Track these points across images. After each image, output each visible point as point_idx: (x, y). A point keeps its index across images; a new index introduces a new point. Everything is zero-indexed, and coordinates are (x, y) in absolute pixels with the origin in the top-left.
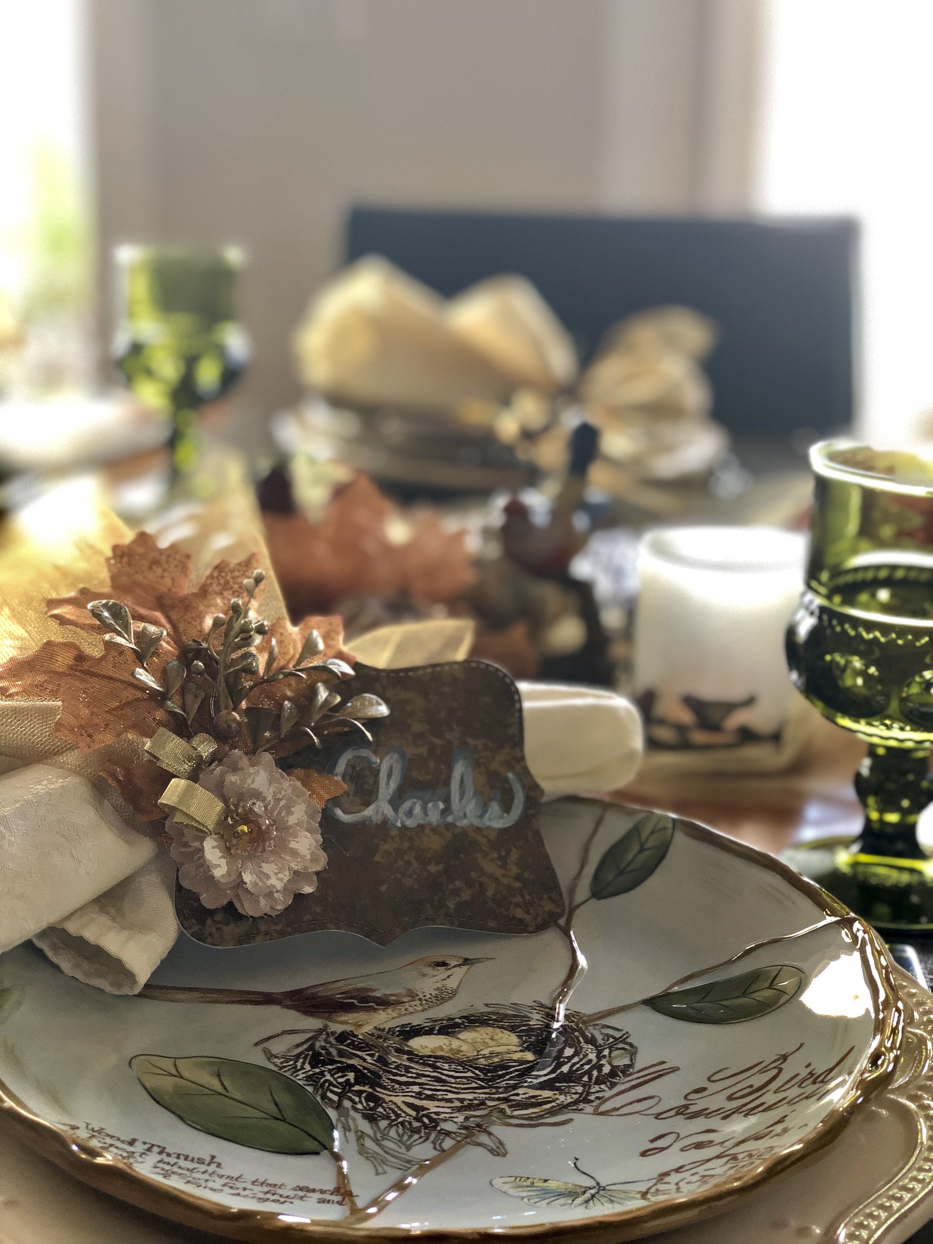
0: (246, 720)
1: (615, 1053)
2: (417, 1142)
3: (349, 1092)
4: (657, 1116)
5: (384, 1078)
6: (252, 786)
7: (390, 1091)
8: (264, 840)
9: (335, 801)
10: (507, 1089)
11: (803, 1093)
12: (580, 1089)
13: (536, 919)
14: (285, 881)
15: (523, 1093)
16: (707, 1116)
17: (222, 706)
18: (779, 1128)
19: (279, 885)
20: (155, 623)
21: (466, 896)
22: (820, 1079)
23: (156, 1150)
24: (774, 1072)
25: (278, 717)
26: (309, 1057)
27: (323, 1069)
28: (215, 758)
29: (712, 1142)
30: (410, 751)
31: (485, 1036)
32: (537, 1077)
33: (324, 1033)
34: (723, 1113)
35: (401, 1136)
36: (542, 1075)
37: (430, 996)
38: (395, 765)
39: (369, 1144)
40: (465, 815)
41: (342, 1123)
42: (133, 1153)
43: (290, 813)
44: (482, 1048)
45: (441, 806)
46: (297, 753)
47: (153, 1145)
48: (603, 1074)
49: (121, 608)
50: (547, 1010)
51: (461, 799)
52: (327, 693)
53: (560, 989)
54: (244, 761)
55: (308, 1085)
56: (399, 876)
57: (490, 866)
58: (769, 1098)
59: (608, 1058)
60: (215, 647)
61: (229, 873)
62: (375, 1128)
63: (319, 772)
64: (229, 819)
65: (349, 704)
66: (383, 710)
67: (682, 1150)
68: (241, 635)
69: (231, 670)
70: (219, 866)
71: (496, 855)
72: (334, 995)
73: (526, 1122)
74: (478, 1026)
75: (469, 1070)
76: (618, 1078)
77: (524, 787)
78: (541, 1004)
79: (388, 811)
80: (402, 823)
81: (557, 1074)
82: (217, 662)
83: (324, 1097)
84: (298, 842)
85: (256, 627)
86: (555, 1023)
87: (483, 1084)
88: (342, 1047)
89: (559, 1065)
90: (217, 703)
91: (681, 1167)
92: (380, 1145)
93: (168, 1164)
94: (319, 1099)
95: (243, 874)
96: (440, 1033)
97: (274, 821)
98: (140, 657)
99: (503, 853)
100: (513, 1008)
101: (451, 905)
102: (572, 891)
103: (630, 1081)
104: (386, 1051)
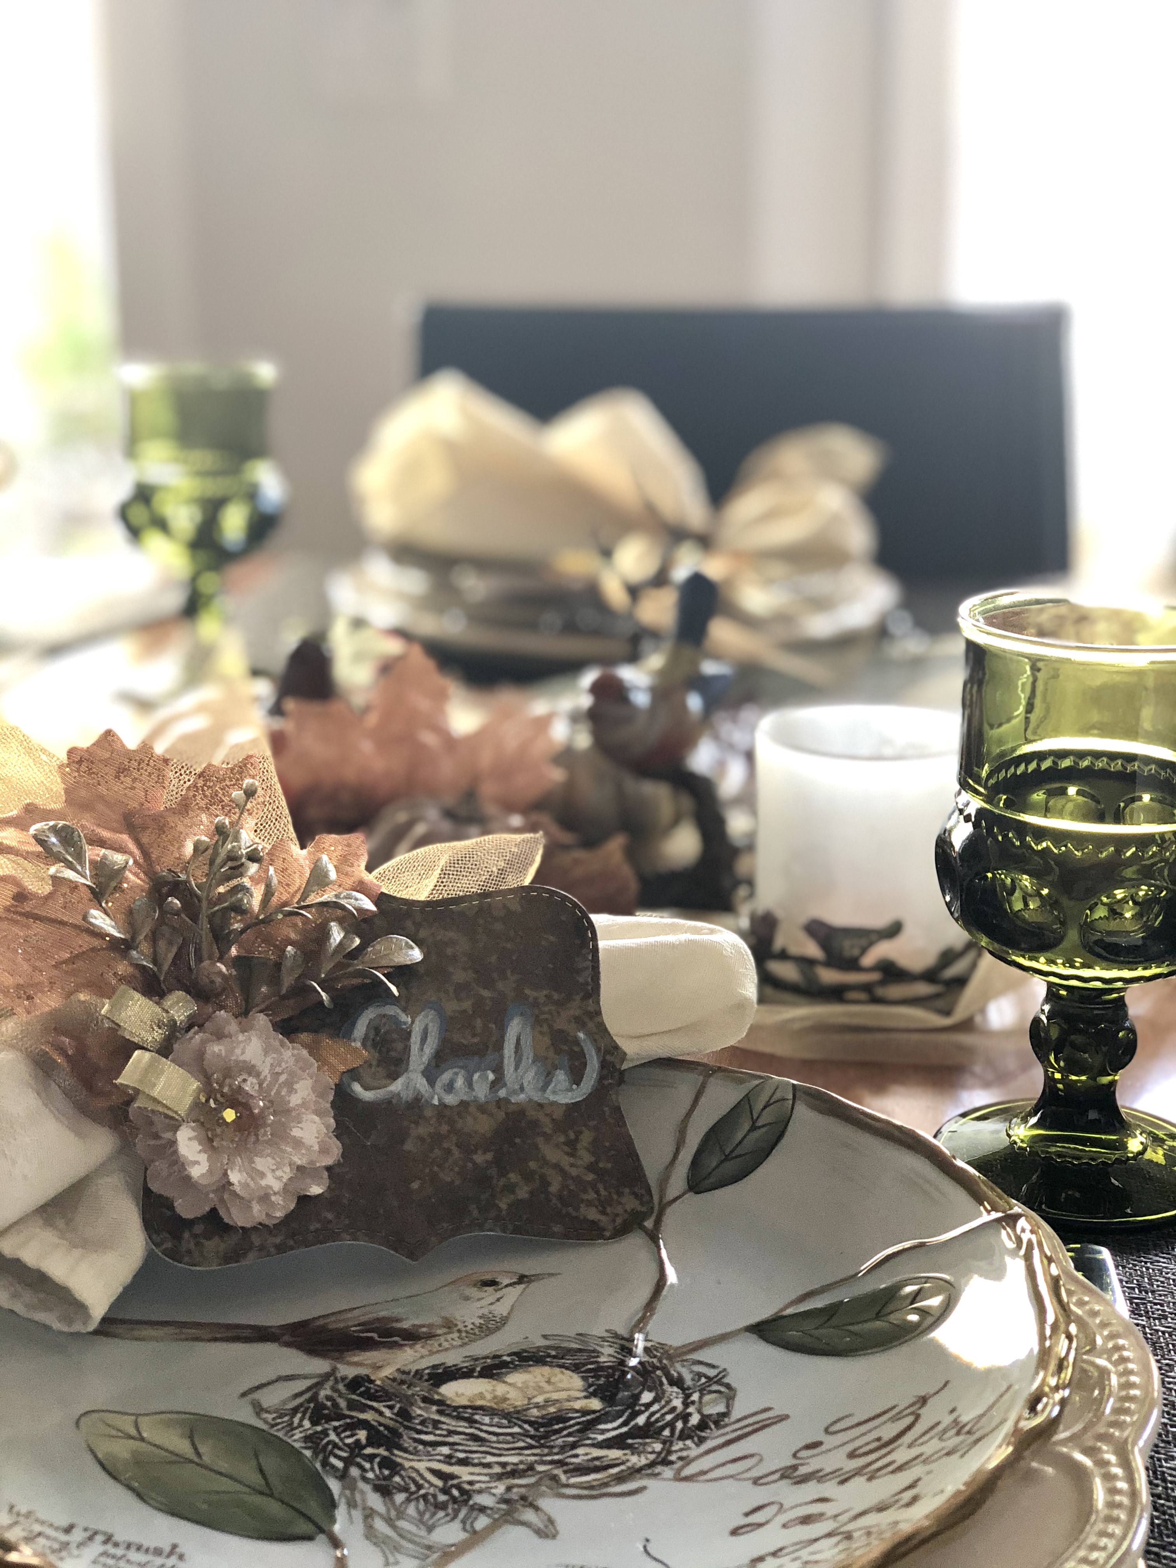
0: (234, 973)
1: (707, 1398)
2: (443, 1521)
3: (357, 1456)
4: (756, 1481)
5: (405, 1437)
6: (241, 1058)
7: (412, 1454)
8: (257, 1127)
9: (353, 1074)
10: (563, 1449)
11: (943, 1449)
12: (658, 1447)
13: (614, 1221)
14: (284, 1180)
15: (584, 1454)
16: (821, 1480)
17: (205, 954)
18: (908, 1496)
19: (277, 1186)
20: (120, 849)
21: (523, 1193)
22: (967, 1428)
23: (99, 1538)
24: (911, 1419)
25: (278, 966)
26: (310, 1411)
27: (326, 1426)
28: (193, 1023)
29: (822, 1515)
30: (452, 1007)
31: (539, 1378)
32: (603, 1432)
33: (332, 1378)
34: (839, 1476)
35: (421, 1514)
36: (611, 1429)
37: (472, 1326)
38: (431, 1025)
39: (380, 1525)
40: (522, 1089)
41: (346, 1497)
42: (68, 1544)
43: (292, 1091)
44: (536, 1393)
45: (491, 1076)
46: (304, 1013)
47: (96, 1533)
48: (690, 1425)
49: (73, 832)
50: (623, 1342)
51: (517, 1068)
52: (342, 935)
53: (640, 1315)
54: (233, 1026)
55: (306, 1448)
56: (436, 1169)
57: (553, 1154)
58: (901, 1455)
59: (697, 1405)
60: (196, 878)
61: (210, 1171)
62: (389, 1505)
63: (331, 1037)
64: (212, 1101)
65: (369, 949)
66: (416, 955)
67: (784, 1526)
68: (230, 864)
69: (216, 908)
70: (197, 1163)
71: (562, 1139)
72: (348, 1327)
73: (586, 1492)
74: (530, 1366)
75: (516, 1424)
76: (708, 1431)
77: (598, 1050)
78: (616, 1334)
79: (421, 1084)
80: (439, 1100)
81: (630, 1426)
82: (199, 899)
83: (325, 1463)
84: (302, 1129)
85: (247, 853)
86: (632, 1359)
87: (533, 1443)
88: (354, 1397)
89: (635, 1414)
90: (198, 951)
91: (781, 1550)
92: (394, 1527)
93: (113, 1557)
94: (318, 1465)
95: (229, 1172)
96: (482, 1375)
97: (271, 1102)
98: (98, 895)
99: (572, 1136)
100: (581, 1340)
101: (503, 1206)
102: (664, 1182)
103: (724, 1435)
104: (410, 1401)
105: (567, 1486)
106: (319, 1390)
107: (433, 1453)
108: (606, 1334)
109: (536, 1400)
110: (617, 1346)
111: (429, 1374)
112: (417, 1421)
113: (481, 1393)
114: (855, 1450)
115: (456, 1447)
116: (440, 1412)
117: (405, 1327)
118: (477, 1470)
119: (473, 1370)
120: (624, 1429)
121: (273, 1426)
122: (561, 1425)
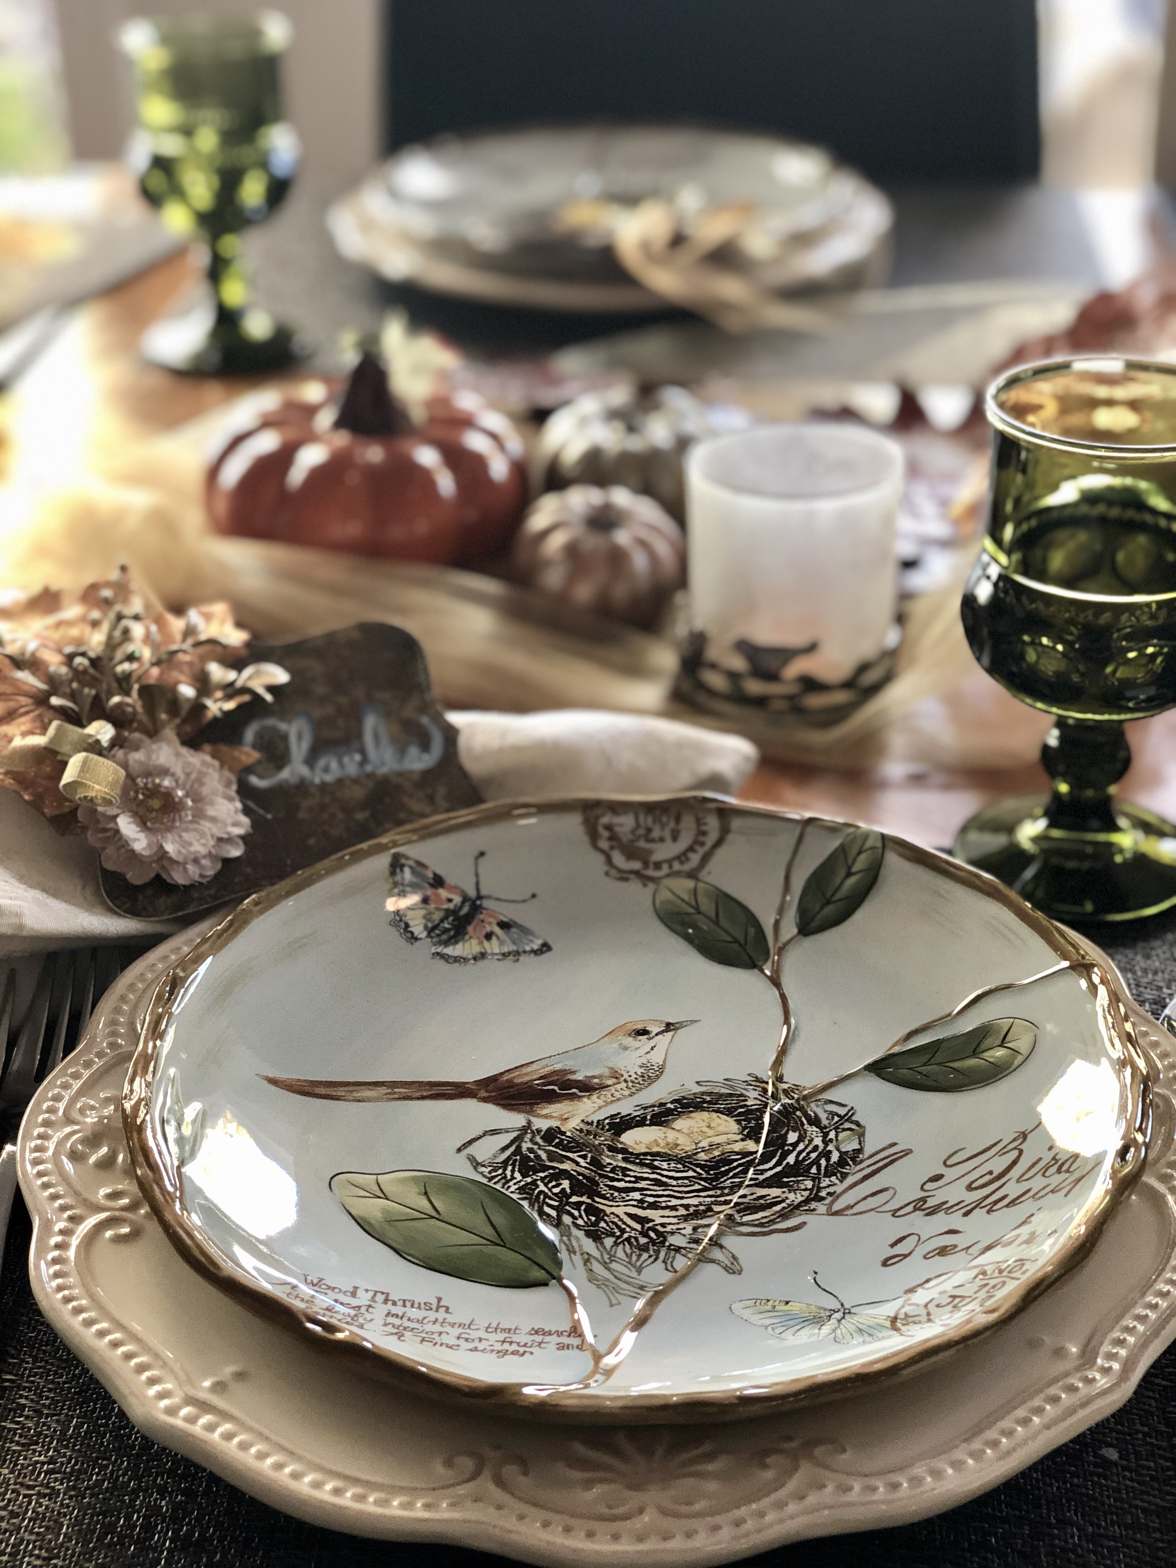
105: (742, 1224)
106: (520, 1143)
107: (627, 1198)
108: (750, 1078)
109: (701, 1145)
110: (760, 1089)
111: (608, 1124)
112: (608, 1169)
113: (655, 1140)
114: (973, 1182)
115: (645, 1192)
116: (624, 1159)
117: (580, 1078)
118: (667, 1212)
119: (645, 1118)
120: (779, 1169)
121: (490, 1179)
122: (727, 1168)
